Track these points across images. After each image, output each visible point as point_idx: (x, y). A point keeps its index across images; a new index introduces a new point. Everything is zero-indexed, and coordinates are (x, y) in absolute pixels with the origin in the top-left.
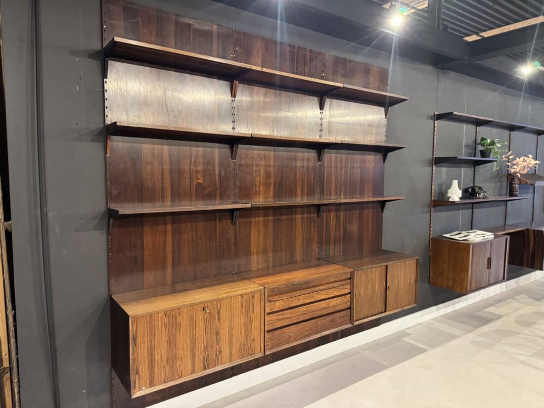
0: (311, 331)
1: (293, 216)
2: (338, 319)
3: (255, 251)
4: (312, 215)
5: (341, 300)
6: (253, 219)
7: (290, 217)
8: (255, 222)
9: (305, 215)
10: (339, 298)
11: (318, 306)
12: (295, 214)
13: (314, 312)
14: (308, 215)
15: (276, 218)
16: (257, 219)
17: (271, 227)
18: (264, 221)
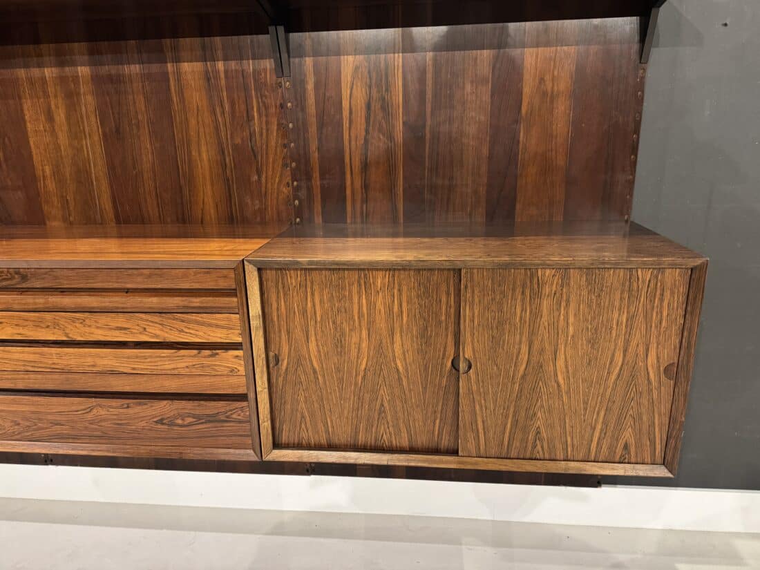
0: (73, 428)
1: (170, 67)
2: (191, 420)
3: (48, 170)
4: (250, 66)
5: (190, 362)
6: (22, 73)
7: (155, 68)
8: (31, 81)
9: (220, 65)
10: (183, 352)
11: (90, 361)
12: (177, 60)
13: (70, 376)
14: (233, 65)
15: (105, 70)
16: (35, 72)
17: (88, 101)
18: (62, 80)
